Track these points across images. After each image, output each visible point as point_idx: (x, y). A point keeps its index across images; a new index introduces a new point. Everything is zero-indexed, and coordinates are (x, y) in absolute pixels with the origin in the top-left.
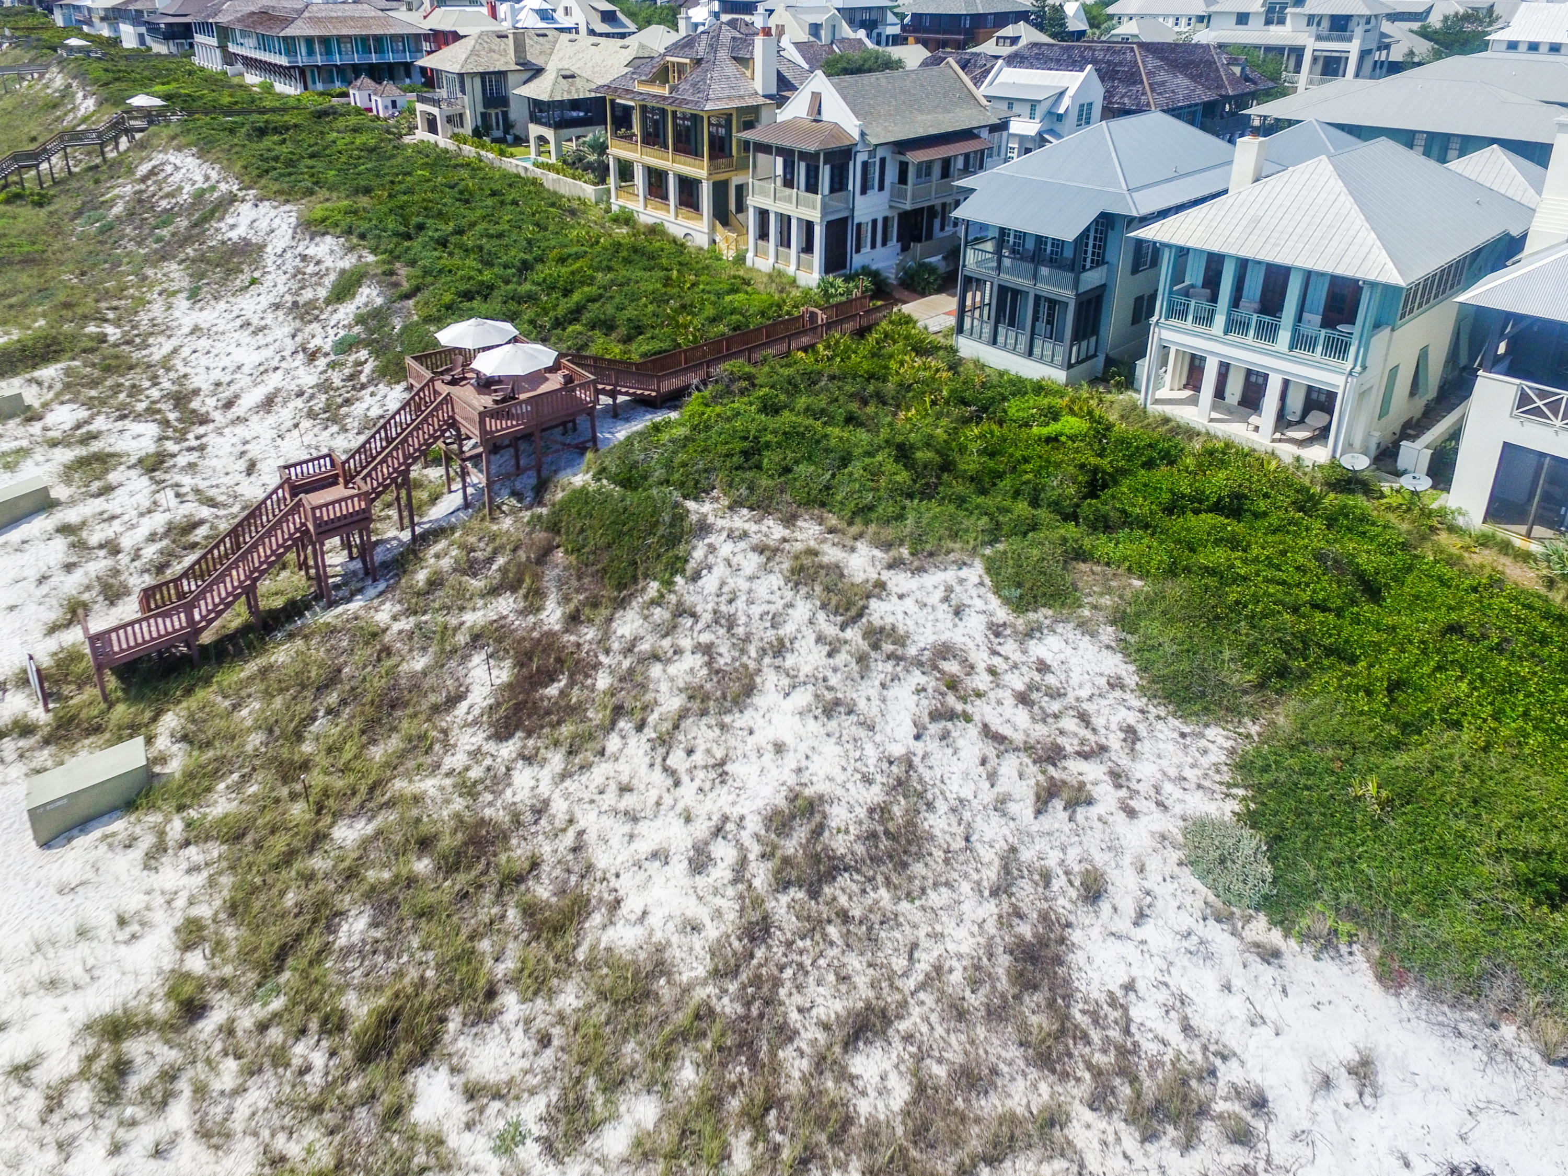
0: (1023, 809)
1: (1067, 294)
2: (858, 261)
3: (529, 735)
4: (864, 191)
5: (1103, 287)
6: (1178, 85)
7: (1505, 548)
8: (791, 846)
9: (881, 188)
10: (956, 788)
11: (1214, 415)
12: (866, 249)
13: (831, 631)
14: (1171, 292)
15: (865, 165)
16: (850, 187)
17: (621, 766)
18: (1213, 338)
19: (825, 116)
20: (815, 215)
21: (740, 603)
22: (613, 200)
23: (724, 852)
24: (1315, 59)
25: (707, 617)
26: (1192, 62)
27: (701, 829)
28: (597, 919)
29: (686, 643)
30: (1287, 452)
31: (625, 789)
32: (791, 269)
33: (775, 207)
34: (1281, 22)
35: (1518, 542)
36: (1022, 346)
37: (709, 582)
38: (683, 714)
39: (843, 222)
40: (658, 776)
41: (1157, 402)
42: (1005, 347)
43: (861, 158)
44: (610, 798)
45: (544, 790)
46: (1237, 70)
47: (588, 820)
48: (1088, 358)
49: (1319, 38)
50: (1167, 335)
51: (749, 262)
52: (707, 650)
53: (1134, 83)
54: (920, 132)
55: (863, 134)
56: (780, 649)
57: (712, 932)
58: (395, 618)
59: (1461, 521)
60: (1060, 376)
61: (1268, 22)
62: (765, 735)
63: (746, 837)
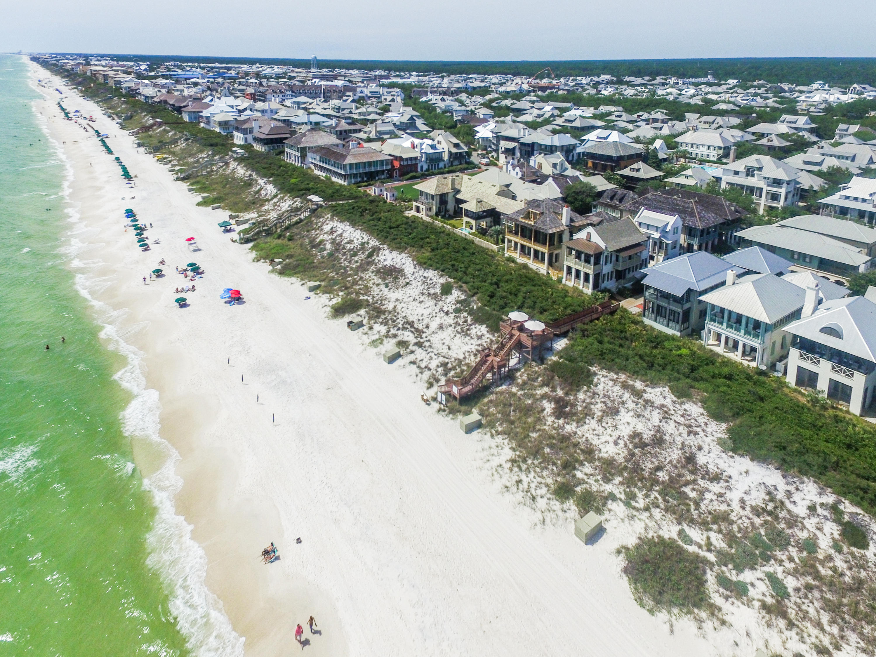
0: (685, 435)
1: (680, 310)
2: (603, 286)
3: (565, 418)
4: (606, 264)
5: (690, 308)
6: (710, 217)
7: (800, 392)
8: (636, 440)
9: (611, 262)
10: (670, 431)
11: (725, 350)
12: (606, 282)
13: (636, 400)
14: (711, 315)
15: (606, 256)
16: (601, 262)
17: (591, 425)
18: (723, 329)
19: (592, 240)
20: (591, 272)
21: (610, 392)
22: (505, 252)
23: (621, 442)
24: (767, 193)
25: (602, 396)
26: (715, 203)
27: (615, 438)
28: (597, 452)
29: (598, 401)
30: (745, 363)
31: (594, 430)
32: (581, 287)
33: (574, 267)
34: (753, 176)
35: (803, 391)
36: (665, 323)
37: (600, 387)
38: (602, 417)
39: (599, 274)
40: (600, 427)
41: (708, 345)
42: (659, 323)
43: (605, 254)
44: (591, 431)
45: (574, 429)
46: (733, 208)
47: (587, 435)
48: (687, 328)
49: (768, 185)
50: (710, 326)
51: (563, 282)
52: (604, 402)
53: (693, 217)
54: (623, 245)
55: (606, 248)
56: (623, 403)
57: (623, 455)
58: (518, 391)
59: (790, 385)
60: (678, 334)
61: (747, 175)
62: (624, 420)
63: (625, 439)
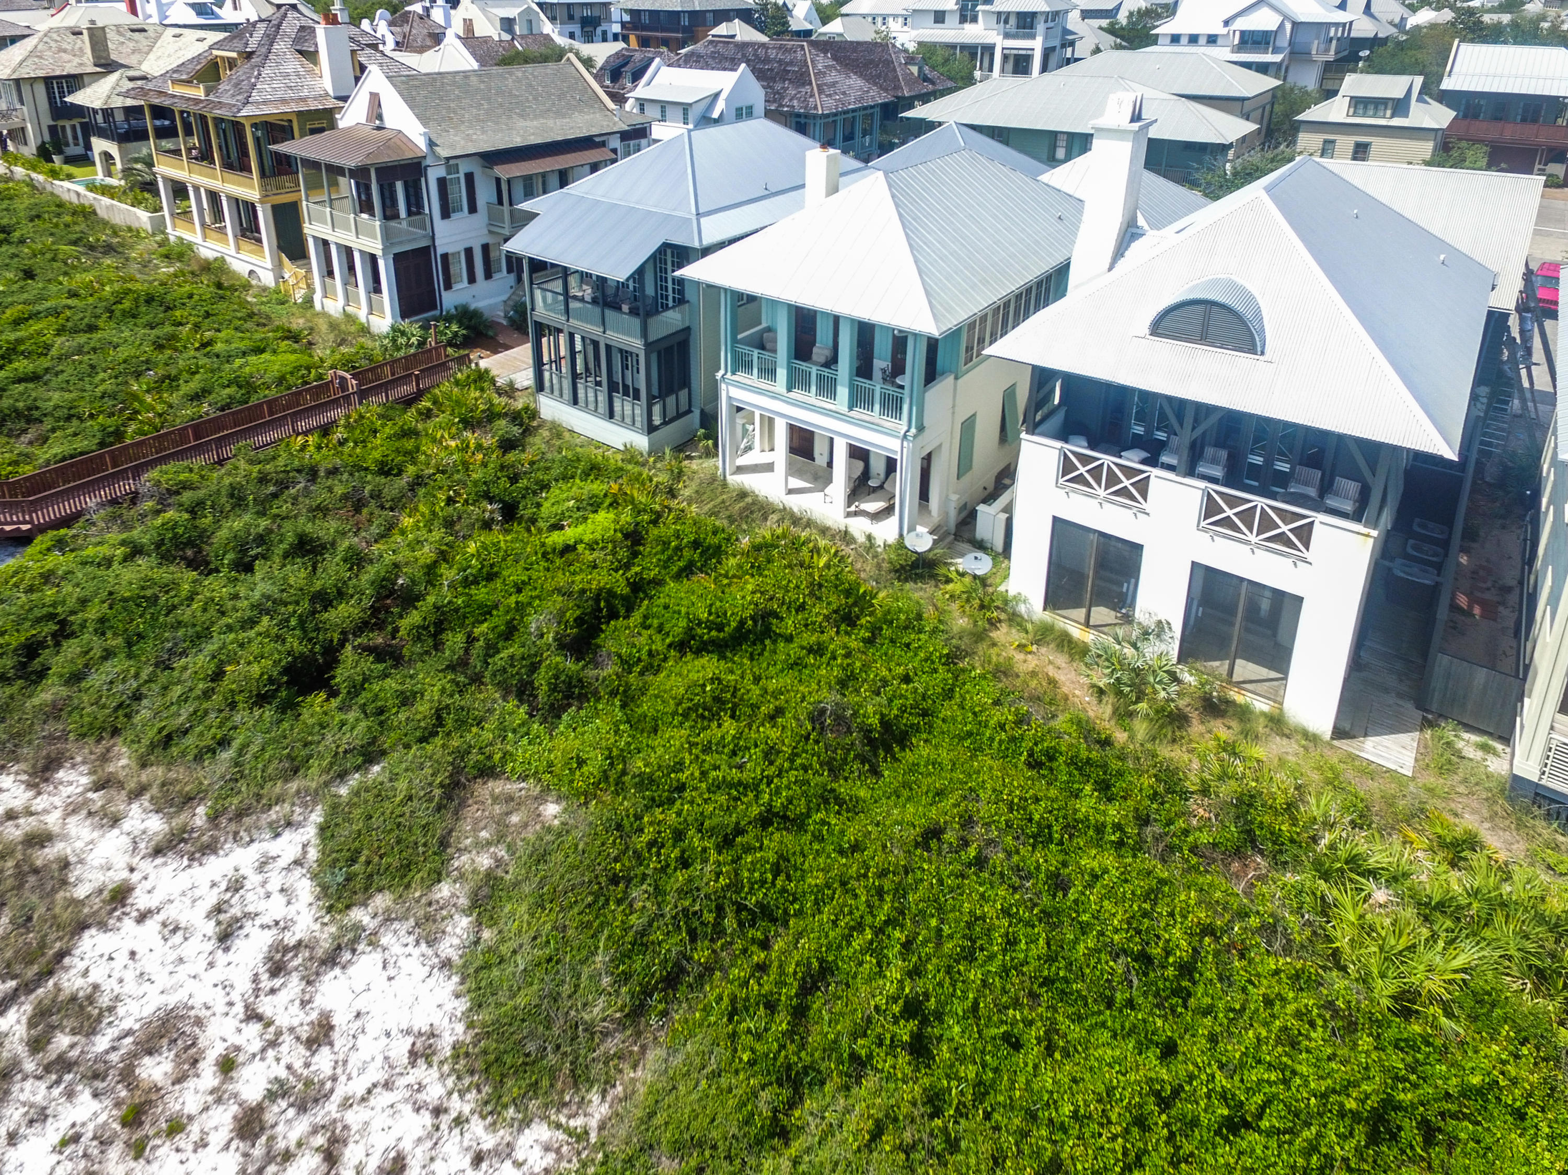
1: (636, 344)
4: (446, 214)
5: (688, 330)
6: (850, 87)
7: (1065, 643)
9: (473, 209)
11: (790, 485)
12: (461, 284)
14: (735, 340)
15: (442, 182)
16: (427, 211)
18: (775, 396)
19: (388, 123)
20: (375, 246)
22: (169, 230)
24: (1005, 58)
26: (872, 61)
30: (860, 529)
32: (362, 314)
33: (339, 237)
34: (974, 20)
35: (1077, 632)
36: (603, 407)
39: (425, 253)
42: (585, 409)
43: (434, 174)
46: (915, 70)
49: (1007, 36)
50: (736, 393)
51: (318, 306)
53: (803, 85)
54: (517, 140)
55: (431, 144)
59: (1022, 609)
61: (963, 20)
